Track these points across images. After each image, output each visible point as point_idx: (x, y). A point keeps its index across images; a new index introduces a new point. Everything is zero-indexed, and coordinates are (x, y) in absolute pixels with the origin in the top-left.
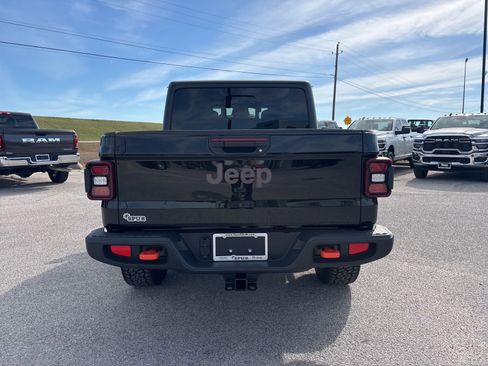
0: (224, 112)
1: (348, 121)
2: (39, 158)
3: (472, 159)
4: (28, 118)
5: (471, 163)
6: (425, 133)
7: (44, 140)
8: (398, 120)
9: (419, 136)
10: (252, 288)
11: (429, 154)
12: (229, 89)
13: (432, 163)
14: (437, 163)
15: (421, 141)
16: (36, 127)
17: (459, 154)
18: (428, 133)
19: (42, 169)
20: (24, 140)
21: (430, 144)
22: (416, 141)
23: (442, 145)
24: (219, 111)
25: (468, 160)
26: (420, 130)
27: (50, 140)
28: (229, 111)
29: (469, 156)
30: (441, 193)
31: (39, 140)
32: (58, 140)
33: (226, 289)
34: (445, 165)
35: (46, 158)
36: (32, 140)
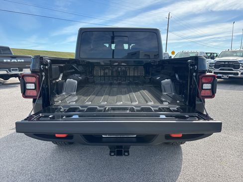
0: (110, 46)
1: (173, 53)
2: (13, 70)
3: (240, 73)
4: (8, 49)
5: (239, 76)
6: (215, 59)
7: (15, 61)
8: (201, 53)
9: (212, 61)
10: (126, 154)
11: (217, 70)
12: (113, 32)
13: (218, 75)
14: (221, 75)
15: (213, 63)
16: (12, 54)
17: (233, 70)
18: (217, 59)
19: (15, 76)
20: (5, 61)
21: (218, 65)
22: (210, 63)
23: (224, 66)
24: (107, 45)
25: (238, 74)
26: (213, 58)
27: (19, 61)
28: (113, 46)
29: (238, 72)
30: (224, 91)
31: (13, 61)
32: (23, 61)
33: (111, 155)
34: (225, 76)
35: (17, 70)
36: (9, 61)
